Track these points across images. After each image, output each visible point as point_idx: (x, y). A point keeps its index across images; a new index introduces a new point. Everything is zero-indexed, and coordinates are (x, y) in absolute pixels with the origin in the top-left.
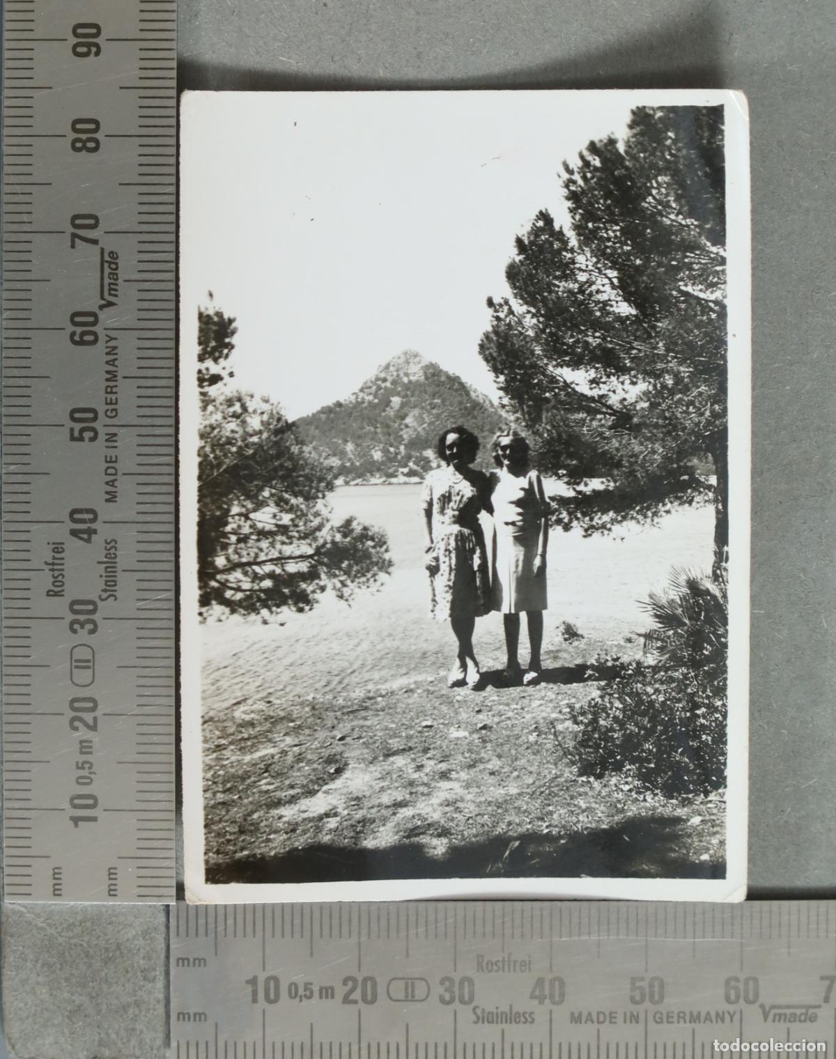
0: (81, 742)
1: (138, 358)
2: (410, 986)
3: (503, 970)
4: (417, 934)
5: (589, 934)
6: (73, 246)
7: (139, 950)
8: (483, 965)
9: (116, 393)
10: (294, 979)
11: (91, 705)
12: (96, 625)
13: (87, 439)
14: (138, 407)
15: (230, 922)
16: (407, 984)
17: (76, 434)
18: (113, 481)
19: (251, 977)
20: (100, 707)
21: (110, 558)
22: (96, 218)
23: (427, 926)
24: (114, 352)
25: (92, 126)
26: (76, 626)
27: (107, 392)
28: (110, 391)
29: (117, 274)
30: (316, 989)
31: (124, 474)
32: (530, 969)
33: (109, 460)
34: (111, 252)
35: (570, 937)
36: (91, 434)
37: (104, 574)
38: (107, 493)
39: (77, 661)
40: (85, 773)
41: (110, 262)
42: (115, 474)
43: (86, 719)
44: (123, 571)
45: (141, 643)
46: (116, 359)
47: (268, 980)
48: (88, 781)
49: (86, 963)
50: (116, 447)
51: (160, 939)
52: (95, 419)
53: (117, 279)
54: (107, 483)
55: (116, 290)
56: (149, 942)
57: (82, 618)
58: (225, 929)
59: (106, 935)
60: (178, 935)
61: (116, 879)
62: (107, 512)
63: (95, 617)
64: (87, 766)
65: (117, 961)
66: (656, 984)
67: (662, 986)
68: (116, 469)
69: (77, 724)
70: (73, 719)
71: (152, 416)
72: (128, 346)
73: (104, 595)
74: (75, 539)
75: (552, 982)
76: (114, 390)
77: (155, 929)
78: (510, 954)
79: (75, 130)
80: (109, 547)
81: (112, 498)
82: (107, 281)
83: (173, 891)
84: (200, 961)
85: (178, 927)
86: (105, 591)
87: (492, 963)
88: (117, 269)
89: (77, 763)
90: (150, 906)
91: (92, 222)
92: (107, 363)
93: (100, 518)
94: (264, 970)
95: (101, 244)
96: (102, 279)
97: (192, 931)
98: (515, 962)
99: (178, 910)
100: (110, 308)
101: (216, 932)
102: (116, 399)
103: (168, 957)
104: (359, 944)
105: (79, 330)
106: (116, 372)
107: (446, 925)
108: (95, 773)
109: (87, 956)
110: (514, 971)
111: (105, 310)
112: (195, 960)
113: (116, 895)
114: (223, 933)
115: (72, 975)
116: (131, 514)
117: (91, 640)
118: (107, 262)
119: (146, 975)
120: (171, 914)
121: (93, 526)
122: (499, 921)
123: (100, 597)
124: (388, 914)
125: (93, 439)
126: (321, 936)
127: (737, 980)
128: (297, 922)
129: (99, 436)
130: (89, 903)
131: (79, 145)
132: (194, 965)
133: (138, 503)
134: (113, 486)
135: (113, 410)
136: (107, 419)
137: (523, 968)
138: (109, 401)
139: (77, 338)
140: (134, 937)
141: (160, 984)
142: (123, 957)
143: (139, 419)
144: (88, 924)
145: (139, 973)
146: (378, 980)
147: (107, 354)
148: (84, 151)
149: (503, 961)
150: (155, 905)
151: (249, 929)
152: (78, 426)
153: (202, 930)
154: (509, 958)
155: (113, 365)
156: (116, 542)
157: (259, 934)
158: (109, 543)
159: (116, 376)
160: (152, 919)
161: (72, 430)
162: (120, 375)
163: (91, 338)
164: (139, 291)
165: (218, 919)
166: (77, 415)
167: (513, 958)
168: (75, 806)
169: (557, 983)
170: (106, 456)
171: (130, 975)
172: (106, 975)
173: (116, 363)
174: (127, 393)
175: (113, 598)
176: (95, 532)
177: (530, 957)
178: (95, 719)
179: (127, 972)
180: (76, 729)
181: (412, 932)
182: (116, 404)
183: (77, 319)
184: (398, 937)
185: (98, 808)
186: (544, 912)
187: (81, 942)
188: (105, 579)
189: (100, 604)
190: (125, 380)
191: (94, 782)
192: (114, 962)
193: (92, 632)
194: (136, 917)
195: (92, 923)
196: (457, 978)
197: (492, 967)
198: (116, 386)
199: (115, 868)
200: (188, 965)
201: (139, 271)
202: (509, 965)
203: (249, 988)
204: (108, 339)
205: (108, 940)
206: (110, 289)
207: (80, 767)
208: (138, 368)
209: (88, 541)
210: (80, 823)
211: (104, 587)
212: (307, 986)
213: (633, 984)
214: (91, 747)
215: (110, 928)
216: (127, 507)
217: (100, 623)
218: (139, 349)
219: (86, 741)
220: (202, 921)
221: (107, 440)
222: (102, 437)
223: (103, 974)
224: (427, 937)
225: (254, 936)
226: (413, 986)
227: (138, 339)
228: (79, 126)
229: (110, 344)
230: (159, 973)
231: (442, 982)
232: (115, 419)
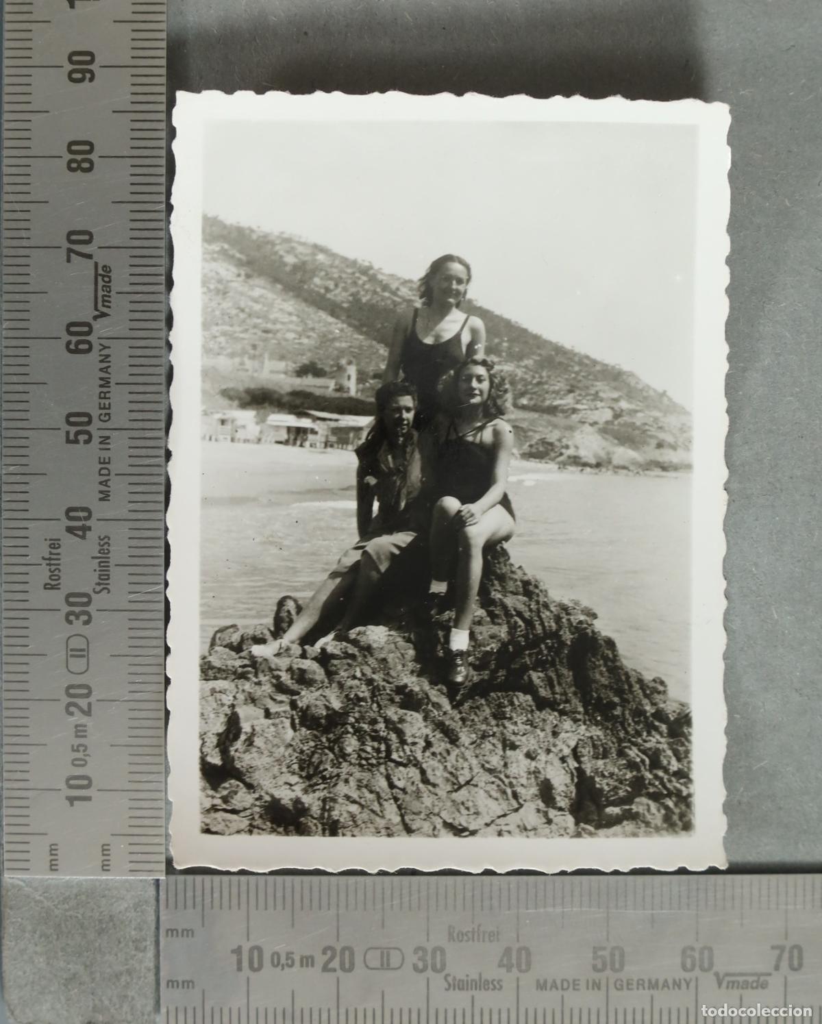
0: (76, 726)
1: (130, 366)
2: (385, 955)
3: (473, 940)
4: (392, 905)
5: (554, 906)
6: (69, 261)
7: (131, 921)
8: (455, 936)
9: (109, 398)
10: (277, 949)
11: (85, 691)
12: (90, 616)
13: (82, 442)
14: (130, 411)
15: (216, 895)
16: (382, 953)
17: (72, 437)
18: (107, 481)
19: (236, 947)
20: (93, 693)
21: (104, 553)
22: (90, 234)
23: (401, 898)
24: (108, 360)
25: (87, 148)
26: (72, 618)
27: (100, 398)
28: (103, 396)
29: (109, 287)
30: (297, 958)
31: (116, 475)
32: (498, 940)
33: (104, 462)
34: (104, 266)
35: (536, 909)
36: (86, 437)
37: (98, 569)
38: (101, 492)
39: (72, 650)
40: (80, 755)
41: (103, 275)
42: (109, 475)
43: (81, 705)
44: (116, 565)
45: (132, 633)
46: (109, 367)
47: (251, 950)
48: (83, 763)
49: (80, 934)
50: (109, 449)
51: (151, 910)
52: (89, 422)
53: (110, 292)
54: (101, 483)
55: (110, 302)
56: (140, 914)
57: (77, 609)
58: (212, 902)
59: (99, 907)
60: (167, 906)
61: (109, 855)
62: (99, 509)
63: (91, 609)
64: (81, 749)
65: (110, 932)
66: (617, 953)
67: (622, 955)
68: (107, 469)
69: (72, 709)
70: (69, 705)
71: (143, 420)
72: (121, 355)
73: (98, 588)
74: (72, 536)
75: (519, 950)
76: (107, 395)
77: (146, 902)
78: (479, 926)
79: (71, 151)
80: (102, 543)
81: (105, 497)
82: (100, 293)
83: (163, 867)
84: (188, 932)
85: (167, 900)
86: (99, 584)
87: (462, 934)
88: (110, 282)
89: (73, 746)
90: (141, 881)
91: (86, 237)
92: (101, 370)
93: (95, 515)
94: (248, 940)
95: (95, 259)
96: (96, 291)
97: (181, 904)
98: (484, 933)
99: (167, 884)
100: (104, 318)
101: (203, 905)
102: (110, 404)
103: (157, 928)
104: (338, 915)
105: (74, 339)
106: (109, 378)
107: (419, 898)
108: (88, 755)
109: (82, 927)
110: (484, 941)
111: (99, 320)
112: (183, 931)
113: (108, 870)
114: (210, 905)
115: (68, 944)
116: (123, 513)
117: (86, 630)
118: (100, 275)
119: (138, 945)
120: (161, 888)
121: (88, 523)
122: (469, 894)
123: (94, 589)
124: (365, 888)
125: (87, 442)
126: (302, 909)
127: (692, 949)
128: (279, 894)
129: (93, 439)
130: (84, 878)
131: (74, 165)
132: (183, 936)
133: (129, 502)
134: (106, 485)
135: (106, 414)
136: (101, 423)
137: (492, 938)
138: (102, 406)
139: (72, 347)
140: (126, 909)
141: (150, 954)
142: (115, 928)
143: (132, 422)
144: (83, 897)
145: (131, 944)
146: (355, 949)
147: (101, 361)
148: (79, 171)
149: (473, 932)
150: (146, 880)
151: (235, 901)
152: (73, 430)
153: (190, 903)
154: (478, 929)
155: (107, 372)
156: (109, 539)
157: (244, 906)
158: (102, 540)
159: (109, 382)
160: (142, 893)
161: (68, 433)
162: (113, 381)
163: (86, 346)
164: (131, 302)
165: (205, 892)
166: (72, 419)
167: (482, 929)
168: (71, 787)
169: (523, 952)
170: (100, 458)
171: (122, 945)
172: (100, 945)
173: (109, 370)
174: (119, 397)
175: (106, 591)
176: (89, 529)
177: (498, 928)
178: (90, 705)
179: (120, 942)
180: (72, 714)
181: (388, 904)
182: (109, 408)
183: (73, 329)
184: (374, 909)
185: (92, 788)
186: (511, 886)
187: (76, 914)
188: (98, 573)
189: (94, 596)
190: (117, 386)
191: (88, 765)
192: (107, 932)
193: (87, 623)
194: (127, 891)
195: (88, 896)
196: (429, 948)
197: (463, 937)
198: (109, 392)
199: (108, 845)
200: (177, 936)
201: (131, 284)
202: (479, 935)
203: (234, 958)
204: (102, 347)
205: (102, 912)
206: (104, 301)
207: (75, 749)
208: (130, 375)
209: (83, 537)
210: (75, 802)
211: (98, 581)
212: (289, 955)
213: (595, 953)
214: (85, 731)
215: (104, 901)
216: (119, 506)
217: (94, 614)
218: (130, 357)
219: (81, 726)
220: (190, 894)
221: (101, 443)
222: (96, 440)
223: (97, 944)
224: (401, 908)
225: (239, 908)
226: (388, 955)
227: (130, 347)
228: (74, 148)
229: (103, 353)
230: (150, 943)
231: (416, 950)
232: (107, 423)
